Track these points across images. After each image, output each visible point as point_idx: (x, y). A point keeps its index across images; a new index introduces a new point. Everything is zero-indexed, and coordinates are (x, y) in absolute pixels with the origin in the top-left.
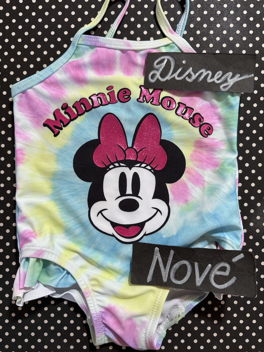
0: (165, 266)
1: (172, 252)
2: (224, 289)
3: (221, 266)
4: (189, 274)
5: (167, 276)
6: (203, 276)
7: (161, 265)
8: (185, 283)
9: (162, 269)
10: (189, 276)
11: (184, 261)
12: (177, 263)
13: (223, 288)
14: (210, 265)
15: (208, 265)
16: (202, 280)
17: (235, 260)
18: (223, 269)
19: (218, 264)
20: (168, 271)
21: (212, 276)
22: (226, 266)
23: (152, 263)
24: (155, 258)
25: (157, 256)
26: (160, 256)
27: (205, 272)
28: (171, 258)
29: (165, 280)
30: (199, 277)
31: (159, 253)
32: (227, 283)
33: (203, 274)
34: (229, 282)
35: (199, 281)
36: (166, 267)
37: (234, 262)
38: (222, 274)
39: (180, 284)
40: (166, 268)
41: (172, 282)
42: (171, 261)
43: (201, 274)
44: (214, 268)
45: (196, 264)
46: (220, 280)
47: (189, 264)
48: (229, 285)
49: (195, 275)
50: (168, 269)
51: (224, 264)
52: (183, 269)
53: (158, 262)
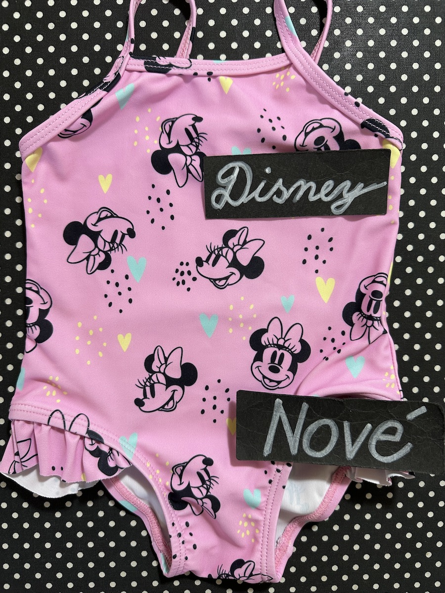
0: (293, 428)
1: (305, 406)
2: (392, 462)
3: (387, 427)
4: (334, 440)
5: (297, 444)
6: (358, 444)
7: (287, 427)
8: (328, 455)
9: (289, 433)
10: (334, 444)
11: (325, 420)
12: (314, 423)
13: (390, 462)
14: (369, 426)
15: (367, 426)
16: (357, 449)
17: (411, 416)
18: (392, 431)
19: (382, 424)
20: (299, 436)
21: (373, 443)
22: (396, 426)
23: (272, 425)
24: (276, 415)
25: (279, 412)
26: (284, 412)
27: (361, 436)
28: (302, 416)
29: (294, 451)
30: (351, 445)
31: (282, 408)
32: (398, 453)
33: (358, 440)
34: (400, 451)
35: (351, 451)
36: (296, 430)
37: (409, 420)
38: (389, 440)
39: (319, 457)
40: (295, 432)
41: (307, 454)
42: (304, 420)
43: (353, 441)
44: (376, 429)
45: (346, 425)
46: (385, 448)
47: (335, 425)
48: (400, 457)
49: (344, 442)
50: (299, 434)
51: (392, 422)
52: (324, 432)
53: (280, 422)
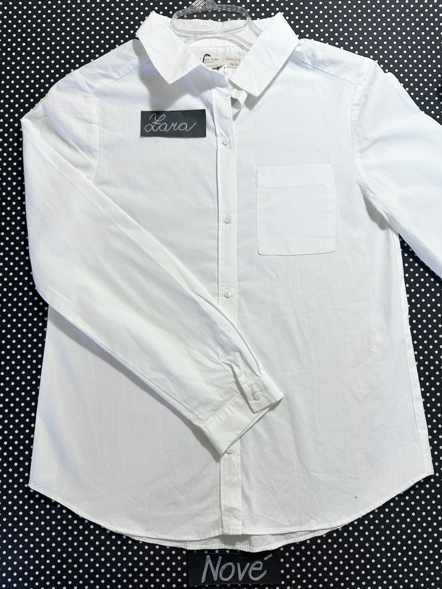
0: (215, 568)
1: (220, 558)
3: (256, 564)
4: (233, 572)
5: (217, 575)
6: (244, 573)
7: (212, 568)
11: (229, 563)
12: (224, 565)
14: (248, 564)
16: (243, 575)
17: (266, 559)
18: (258, 566)
19: (254, 562)
20: (217, 572)
21: (250, 572)
22: (260, 563)
24: (207, 563)
25: (209, 561)
27: (245, 569)
28: (219, 562)
29: (215, 579)
32: (261, 575)
33: (244, 571)
35: (241, 577)
38: (257, 570)
40: (216, 570)
42: (220, 564)
43: (242, 572)
44: (251, 565)
45: (238, 564)
46: (255, 574)
47: (233, 565)
49: (238, 572)
51: (258, 562)
52: (229, 569)
53: (209, 565)
